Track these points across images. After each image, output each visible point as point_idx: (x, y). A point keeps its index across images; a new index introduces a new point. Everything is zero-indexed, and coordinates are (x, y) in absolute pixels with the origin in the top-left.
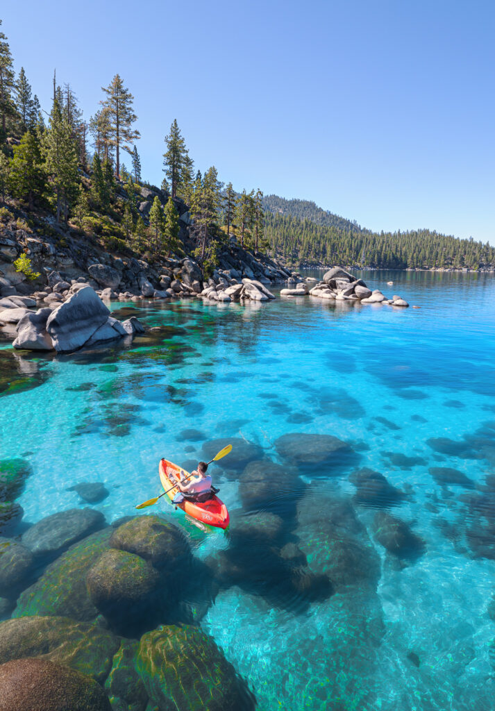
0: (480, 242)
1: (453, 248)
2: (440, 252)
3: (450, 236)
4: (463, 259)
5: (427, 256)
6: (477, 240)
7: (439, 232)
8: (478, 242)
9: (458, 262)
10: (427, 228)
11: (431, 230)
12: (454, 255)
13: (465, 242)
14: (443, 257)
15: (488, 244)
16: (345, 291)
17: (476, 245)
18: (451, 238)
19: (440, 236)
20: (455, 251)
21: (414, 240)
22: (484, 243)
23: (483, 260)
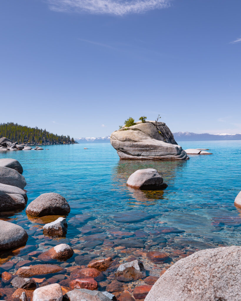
0: (42, 130)
1: (28, 133)
2: (21, 135)
3: (25, 127)
4: (34, 138)
5: (14, 138)
6: (40, 128)
7: (19, 124)
8: (40, 129)
9: (31, 140)
10: (12, 122)
11: (15, 123)
12: (29, 136)
13: (34, 129)
14: (23, 138)
15: (45, 130)
16: (12, 147)
17: (39, 130)
18: (26, 127)
19: (20, 126)
20: (29, 135)
21: (6, 128)
22: (43, 130)
23: (44, 138)
